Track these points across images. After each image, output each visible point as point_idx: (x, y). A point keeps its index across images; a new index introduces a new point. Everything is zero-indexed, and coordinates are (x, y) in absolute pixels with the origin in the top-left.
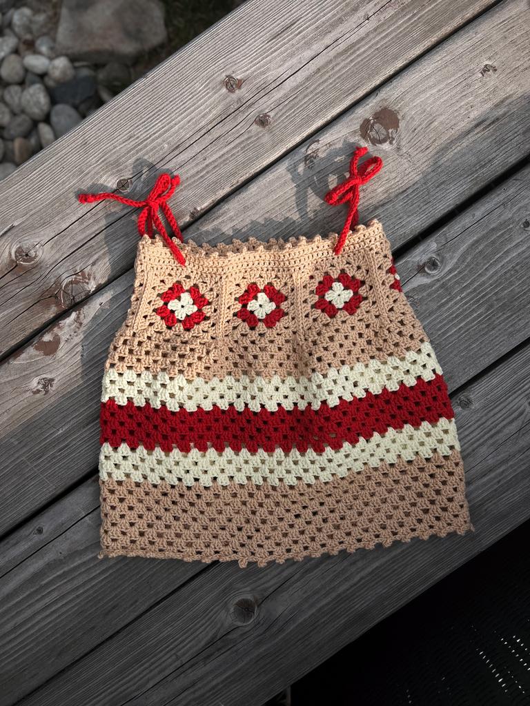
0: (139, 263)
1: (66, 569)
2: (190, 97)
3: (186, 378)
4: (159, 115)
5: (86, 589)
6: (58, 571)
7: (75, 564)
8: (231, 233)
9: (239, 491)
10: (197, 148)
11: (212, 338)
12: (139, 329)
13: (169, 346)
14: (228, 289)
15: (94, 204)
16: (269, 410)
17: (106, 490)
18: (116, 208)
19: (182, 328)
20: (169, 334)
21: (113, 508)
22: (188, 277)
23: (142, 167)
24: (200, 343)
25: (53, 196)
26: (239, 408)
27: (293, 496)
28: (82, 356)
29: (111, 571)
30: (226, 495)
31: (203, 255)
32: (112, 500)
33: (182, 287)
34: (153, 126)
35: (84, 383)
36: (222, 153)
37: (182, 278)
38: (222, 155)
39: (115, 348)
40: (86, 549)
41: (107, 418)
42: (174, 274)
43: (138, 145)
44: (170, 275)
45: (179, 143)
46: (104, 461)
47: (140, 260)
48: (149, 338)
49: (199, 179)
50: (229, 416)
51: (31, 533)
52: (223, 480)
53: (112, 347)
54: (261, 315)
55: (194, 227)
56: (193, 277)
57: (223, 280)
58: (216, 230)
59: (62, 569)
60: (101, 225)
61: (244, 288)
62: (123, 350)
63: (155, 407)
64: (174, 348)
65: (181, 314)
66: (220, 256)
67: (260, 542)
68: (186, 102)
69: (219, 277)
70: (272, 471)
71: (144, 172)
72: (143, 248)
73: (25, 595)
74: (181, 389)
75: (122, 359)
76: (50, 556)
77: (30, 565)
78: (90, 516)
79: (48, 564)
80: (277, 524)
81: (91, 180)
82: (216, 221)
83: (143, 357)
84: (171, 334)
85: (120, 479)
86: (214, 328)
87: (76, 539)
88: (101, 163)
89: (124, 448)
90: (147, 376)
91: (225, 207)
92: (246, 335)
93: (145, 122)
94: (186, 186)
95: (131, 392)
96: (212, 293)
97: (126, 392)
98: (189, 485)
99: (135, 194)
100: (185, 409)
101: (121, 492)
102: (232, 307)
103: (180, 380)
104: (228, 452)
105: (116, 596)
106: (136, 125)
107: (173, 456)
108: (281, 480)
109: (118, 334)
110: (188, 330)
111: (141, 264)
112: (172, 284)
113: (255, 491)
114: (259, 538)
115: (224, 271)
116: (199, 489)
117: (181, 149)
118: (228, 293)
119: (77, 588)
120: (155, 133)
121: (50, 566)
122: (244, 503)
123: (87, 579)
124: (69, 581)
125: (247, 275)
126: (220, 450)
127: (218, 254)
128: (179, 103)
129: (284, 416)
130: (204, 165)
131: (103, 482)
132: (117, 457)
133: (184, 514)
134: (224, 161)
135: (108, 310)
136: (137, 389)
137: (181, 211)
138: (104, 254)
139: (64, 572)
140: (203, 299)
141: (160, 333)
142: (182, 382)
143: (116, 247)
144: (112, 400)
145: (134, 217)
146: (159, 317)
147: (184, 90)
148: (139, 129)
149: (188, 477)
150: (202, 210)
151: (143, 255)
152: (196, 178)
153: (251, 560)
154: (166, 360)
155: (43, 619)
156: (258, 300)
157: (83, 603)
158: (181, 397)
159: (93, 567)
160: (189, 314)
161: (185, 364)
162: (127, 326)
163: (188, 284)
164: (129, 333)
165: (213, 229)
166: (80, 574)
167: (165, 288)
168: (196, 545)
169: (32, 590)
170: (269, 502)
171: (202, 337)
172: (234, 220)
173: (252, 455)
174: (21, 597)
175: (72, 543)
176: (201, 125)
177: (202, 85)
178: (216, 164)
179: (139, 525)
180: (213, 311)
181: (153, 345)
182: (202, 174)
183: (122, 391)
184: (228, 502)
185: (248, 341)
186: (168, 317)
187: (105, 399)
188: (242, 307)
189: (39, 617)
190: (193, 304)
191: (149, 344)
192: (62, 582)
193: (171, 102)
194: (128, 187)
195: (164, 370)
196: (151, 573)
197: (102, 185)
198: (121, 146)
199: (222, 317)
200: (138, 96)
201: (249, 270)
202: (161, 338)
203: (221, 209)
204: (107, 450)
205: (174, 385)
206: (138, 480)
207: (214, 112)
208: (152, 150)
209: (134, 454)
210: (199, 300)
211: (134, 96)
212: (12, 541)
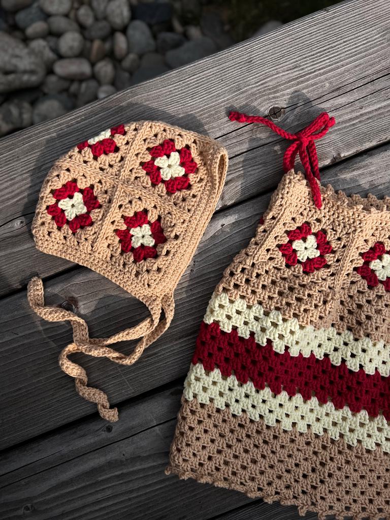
0: (280, 196)
1: (125, 471)
2: (364, 42)
3: (300, 323)
4: (329, 52)
5: (139, 494)
6: (117, 471)
7: (135, 468)
8: (367, 187)
9: (314, 441)
10: (356, 95)
11: (330, 288)
12: (260, 260)
13: (287, 285)
14: (357, 243)
15: (242, 125)
16: (366, 373)
17: (188, 410)
18: (263, 135)
19: (301, 270)
20: (288, 273)
21: (191, 429)
22: (319, 220)
23: (299, 100)
24: (319, 291)
25: (205, 106)
26: (335, 361)
27: (367, 460)
28: (192, 270)
29: (167, 483)
30: (301, 441)
31: (345, 204)
32: (192, 420)
33: (310, 229)
34: (320, 62)
35: (187, 297)
36: (379, 106)
37: (312, 221)
38: (379, 108)
39: (232, 274)
40: (149, 457)
41: (206, 340)
42: (306, 214)
43: (301, 77)
44: (301, 214)
45: (341, 86)
46: (193, 381)
47: (283, 194)
48: (267, 272)
49: (350, 126)
50: (323, 366)
51: (100, 429)
52: (302, 427)
53: (228, 271)
54: (381, 276)
55: (333, 171)
56: (324, 221)
57: (357, 233)
58: (353, 180)
59: (121, 469)
60: (243, 147)
61: (371, 244)
62: (240, 278)
63: (260, 343)
64: (291, 289)
65: (303, 256)
66: (363, 209)
67: (323, 495)
68: (359, 46)
69: (353, 229)
70: (351, 431)
71: (299, 105)
72: (290, 183)
73: (79, 486)
74: (292, 333)
75: (236, 286)
76: (112, 455)
77: (91, 459)
78: (161, 426)
79: (108, 462)
80: (342, 481)
81: (247, 99)
82: (356, 171)
83: (260, 290)
84: (290, 274)
85: (204, 402)
86: (333, 278)
87: (142, 445)
88: (259, 85)
89: (216, 374)
90: (258, 310)
91: (368, 160)
92: (363, 293)
93: (314, 55)
94: (336, 130)
95: (238, 321)
96: (340, 242)
97: (233, 320)
98: (270, 425)
99: (284, 125)
100: (289, 353)
101: (201, 415)
102: (356, 261)
103: (293, 324)
104: (314, 401)
105: (165, 508)
106: (304, 56)
107: (264, 394)
108: (359, 441)
109: (237, 261)
110: (306, 273)
111: (282, 198)
112: (301, 224)
113: (329, 445)
114: (323, 490)
115: (361, 225)
116: (278, 431)
117: (341, 92)
118: (356, 246)
119: (131, 492)
120: (320, 69)
121: (111, 465)
122: (315, 453)
123: (143, 485)
124: (125, 483)
125: (377, 233)
126: (306, 398)
127: (362, 206)
128: (353, 45)
129: (378, 381)
130: (358, 114)
131: (186, 401)
132: (207, 380)
133: (255, 449)
134: (380, 114)
135: (228, 233)
136: (243, 319)
137: (324, 154)
138: (238, 177)
139: (122, 474)
140: (328, 247)
141: (279, 269)
142: (295, 326)
143: (252, 172)
144: (216, 323)
145: (277, 148)
146: (280, 254)
147: (360, 34)
148: (306, 61)
149: (272, 417)
150: (344, 157)
151: (287, 190)
152: (348, 124)
153: (311, 510)
154: (282, 300)
155: (91, 512)
156: (383, 261)
157: (133, 507)
158: (290, 342)
159: (151, 475)
160: (311, 257)
161: (302, 309)
162: (247, 255)
163: (317, 227)
164: (249, 262)
165: (351, 179)
166: (136, 479)
167: (293, 227)
168: (258, 481)
169: (88, 483)
170: (341, 459)
171: (320, 284)
172: (373, 175)
173: (336, 409)
174: (75, 488)
175: (137, 448)
176: (367, 73)
177: (379, 33)
178: (371, 115)
179: (210, 450)
180: (335, 260)
181: (270, 280)
182: (354, 122)
183: (229, 317)
184: (300, 448)
185: (364, 300)
186: (290, 256)
187: (209, 320)
188: (364, 263)
189: (88, 510)
190: (317, 249)
191: (266, 278)
192: (118, 483)
193: (344, 42)
194: (279, 116)
195: (277, 309)
196: (205, 494)
197: (255, 107)
198: (284, 74)
199: (344, 269)
200: (315, 27)
201: (381, 228)
202: (279, 275)
203: (363, 161)
204: (200, 371)
205: (287, 327)
206: (220, 407)
207: (384, 64)
208: (313, 85)
209: (225, 382)
210: (324, 245)
211: (310, 27)
212: (79, 432)
